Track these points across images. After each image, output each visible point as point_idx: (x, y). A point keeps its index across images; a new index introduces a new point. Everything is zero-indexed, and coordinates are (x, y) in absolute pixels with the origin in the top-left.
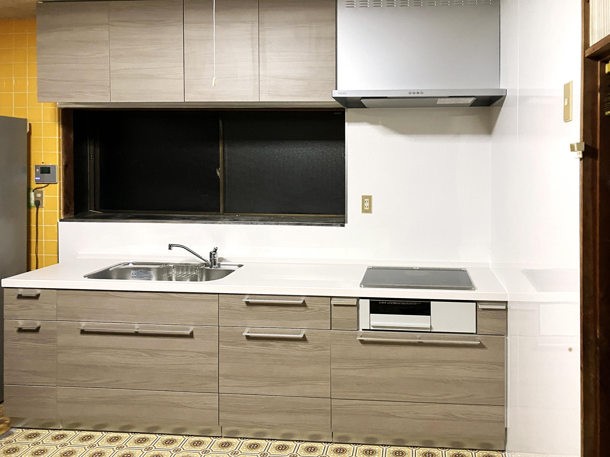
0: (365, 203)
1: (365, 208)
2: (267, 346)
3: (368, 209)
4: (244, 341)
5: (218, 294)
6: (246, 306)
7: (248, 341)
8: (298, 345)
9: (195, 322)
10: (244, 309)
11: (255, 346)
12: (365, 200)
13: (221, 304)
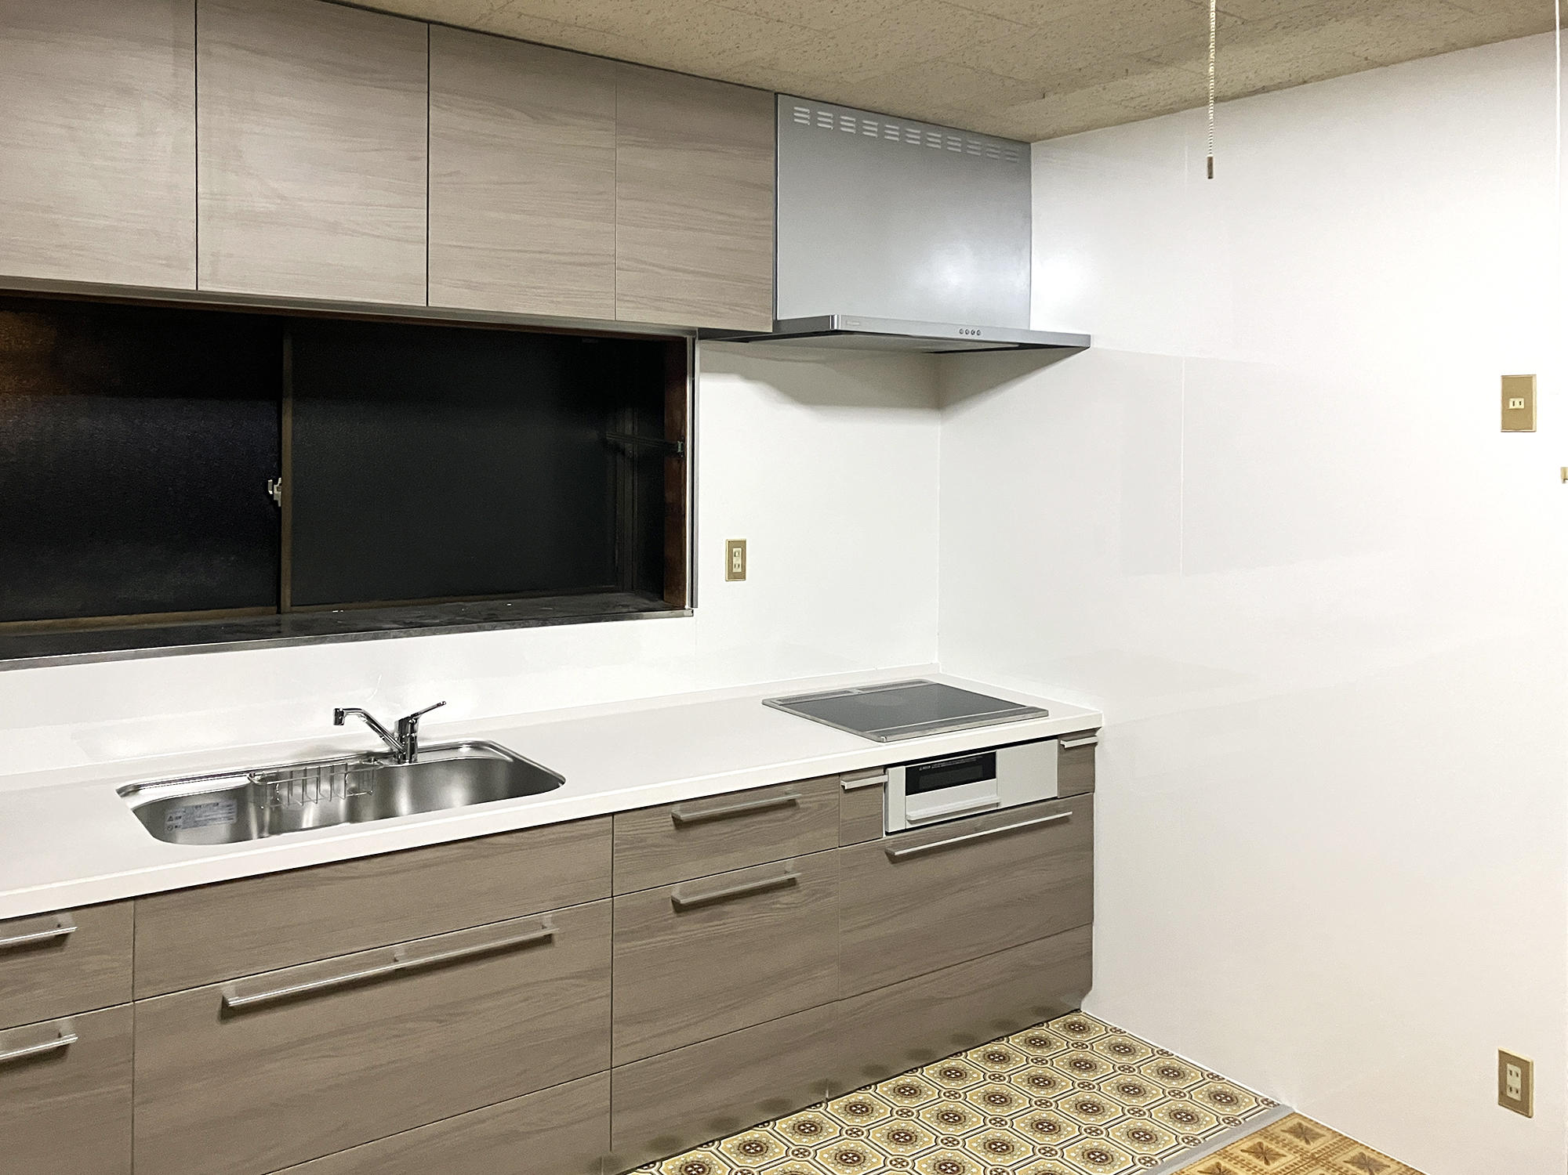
0: (734, 558)
1: (734, 570)
2: (719, 917)
3: (740, 570)
4: (671, 918)
5: (613, 814)
6: (675, 832)
7: (678, 917)
8: (781, 899)
9: (555, 899)
10: (670, 841)
11: (692, 927)
12: (734, 550)
13: (618, 839)
